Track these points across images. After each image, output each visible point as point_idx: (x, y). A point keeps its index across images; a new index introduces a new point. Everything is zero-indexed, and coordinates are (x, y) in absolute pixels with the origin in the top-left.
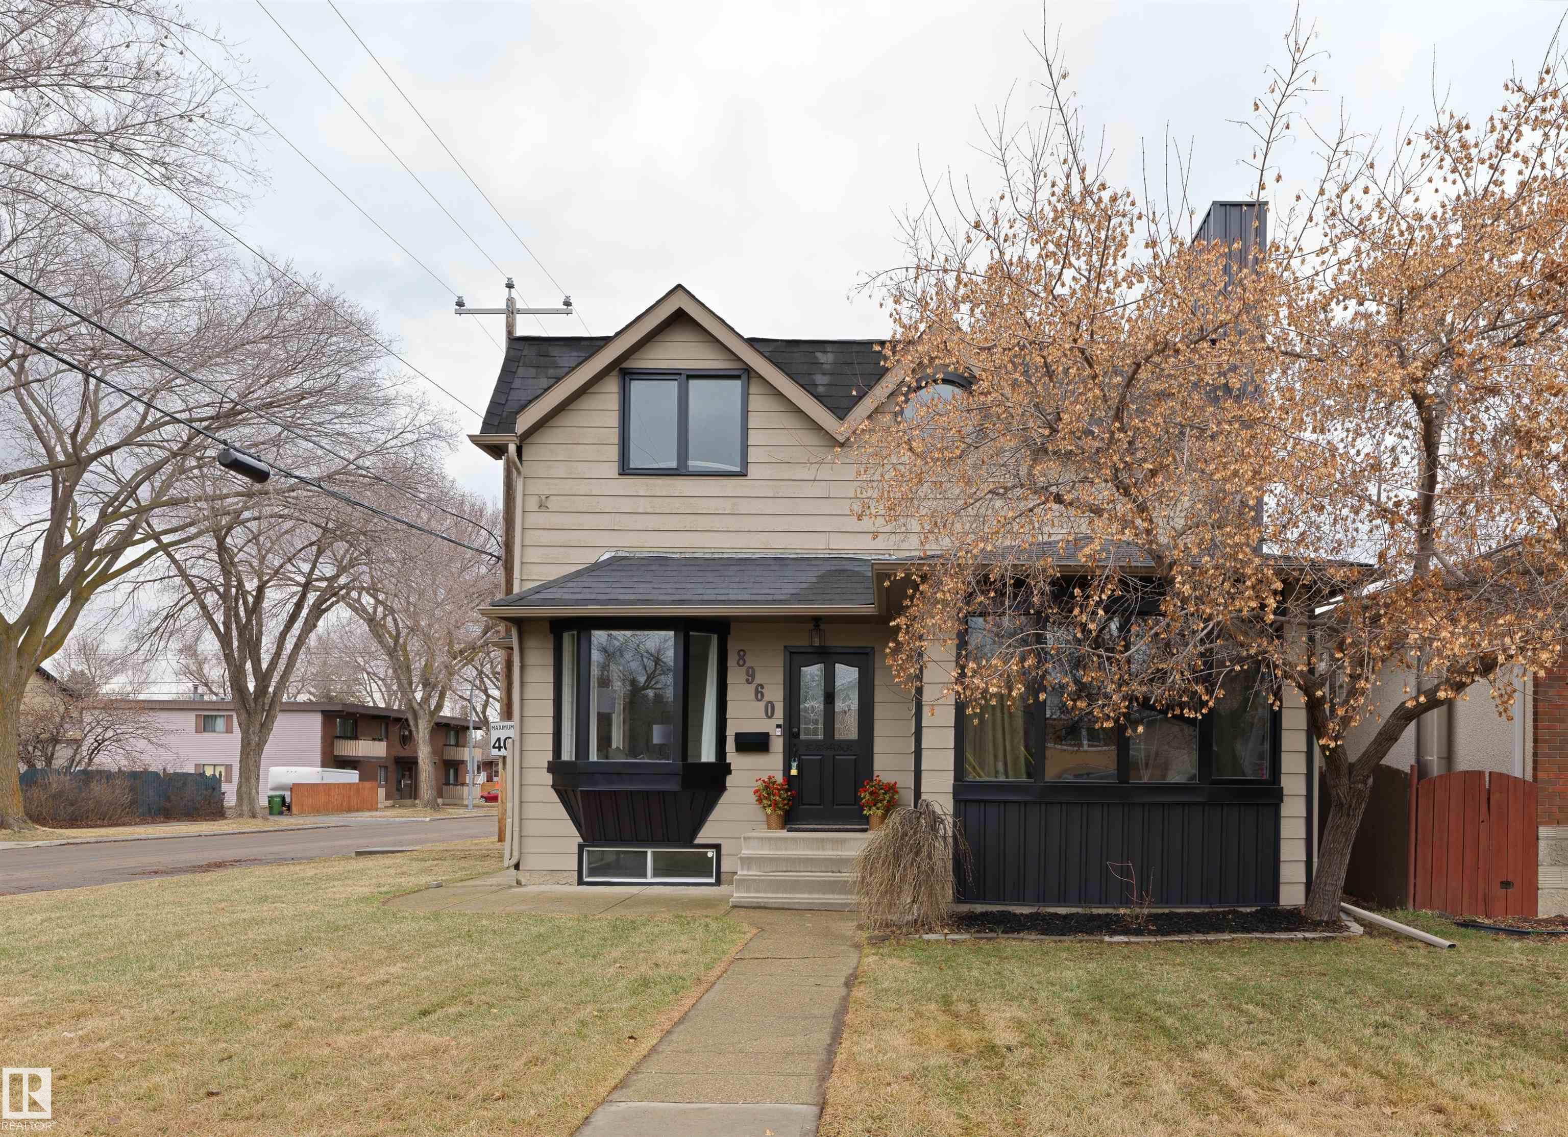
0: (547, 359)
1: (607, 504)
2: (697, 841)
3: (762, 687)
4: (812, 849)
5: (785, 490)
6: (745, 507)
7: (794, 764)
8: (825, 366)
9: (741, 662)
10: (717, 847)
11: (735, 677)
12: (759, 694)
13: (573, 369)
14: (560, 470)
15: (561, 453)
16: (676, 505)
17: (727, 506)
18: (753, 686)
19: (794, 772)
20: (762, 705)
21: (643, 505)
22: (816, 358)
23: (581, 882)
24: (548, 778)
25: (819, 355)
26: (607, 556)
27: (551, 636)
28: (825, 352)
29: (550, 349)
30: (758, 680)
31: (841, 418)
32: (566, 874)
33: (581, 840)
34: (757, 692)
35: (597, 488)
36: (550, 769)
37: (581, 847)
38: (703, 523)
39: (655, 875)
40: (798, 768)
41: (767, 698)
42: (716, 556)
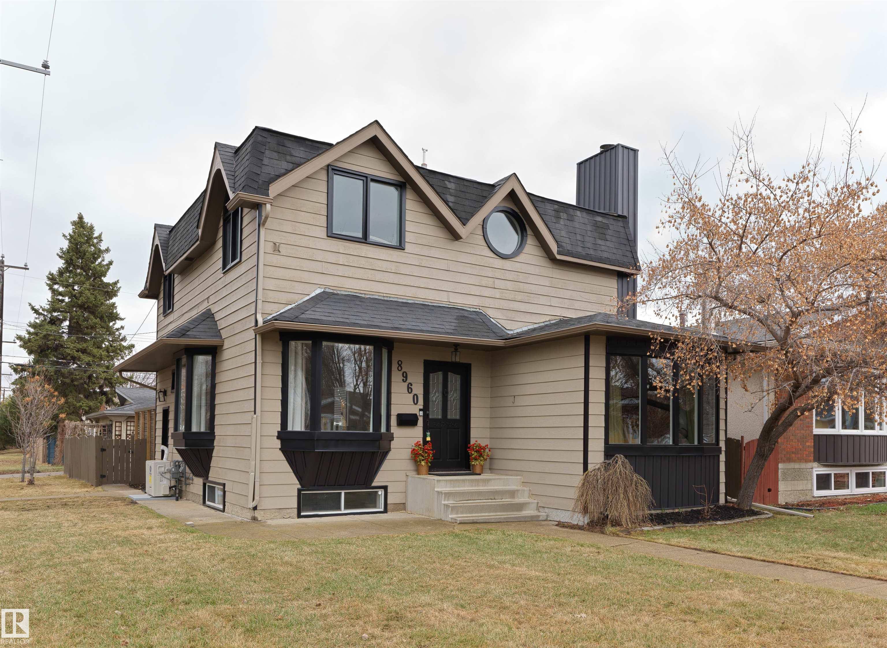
0: (284, 148)
1: (319, 256)
2: (374, 484)
3: (411, 385)
4: (472, 486)
5: (425, 262)
6: (404, 269)
7: (428, 434)
8: (451, 190)
9: (400, 368)
10: (385, 488)
11: (397, 377)
12: (409, 389)
13: (309, 160)
14: (288, 227)
15: (289, 215)
16: (362, 262)
17: (393, 267)
18: (406, 384)
19: (428, 439)
20: (411, 395)
21: (342, 259)
22: (445, 184)
23: (299, 516)
24: (278, 444)
25: (447, 182)
26: (318, 291)
27: (280, 343)
28: (450, 182)
29: (285, 141)
30: (409, 381)
31: (464, 224)
32: (289, 511)
33: (299, 486)
34: (408, 388)
35: (311, 243)
36: (278, 438)
37: (299, 491)
38: (379, 276)
39: (346, 508)
40: (431, 436)
41: (414, 392)
42: (386, 299)
